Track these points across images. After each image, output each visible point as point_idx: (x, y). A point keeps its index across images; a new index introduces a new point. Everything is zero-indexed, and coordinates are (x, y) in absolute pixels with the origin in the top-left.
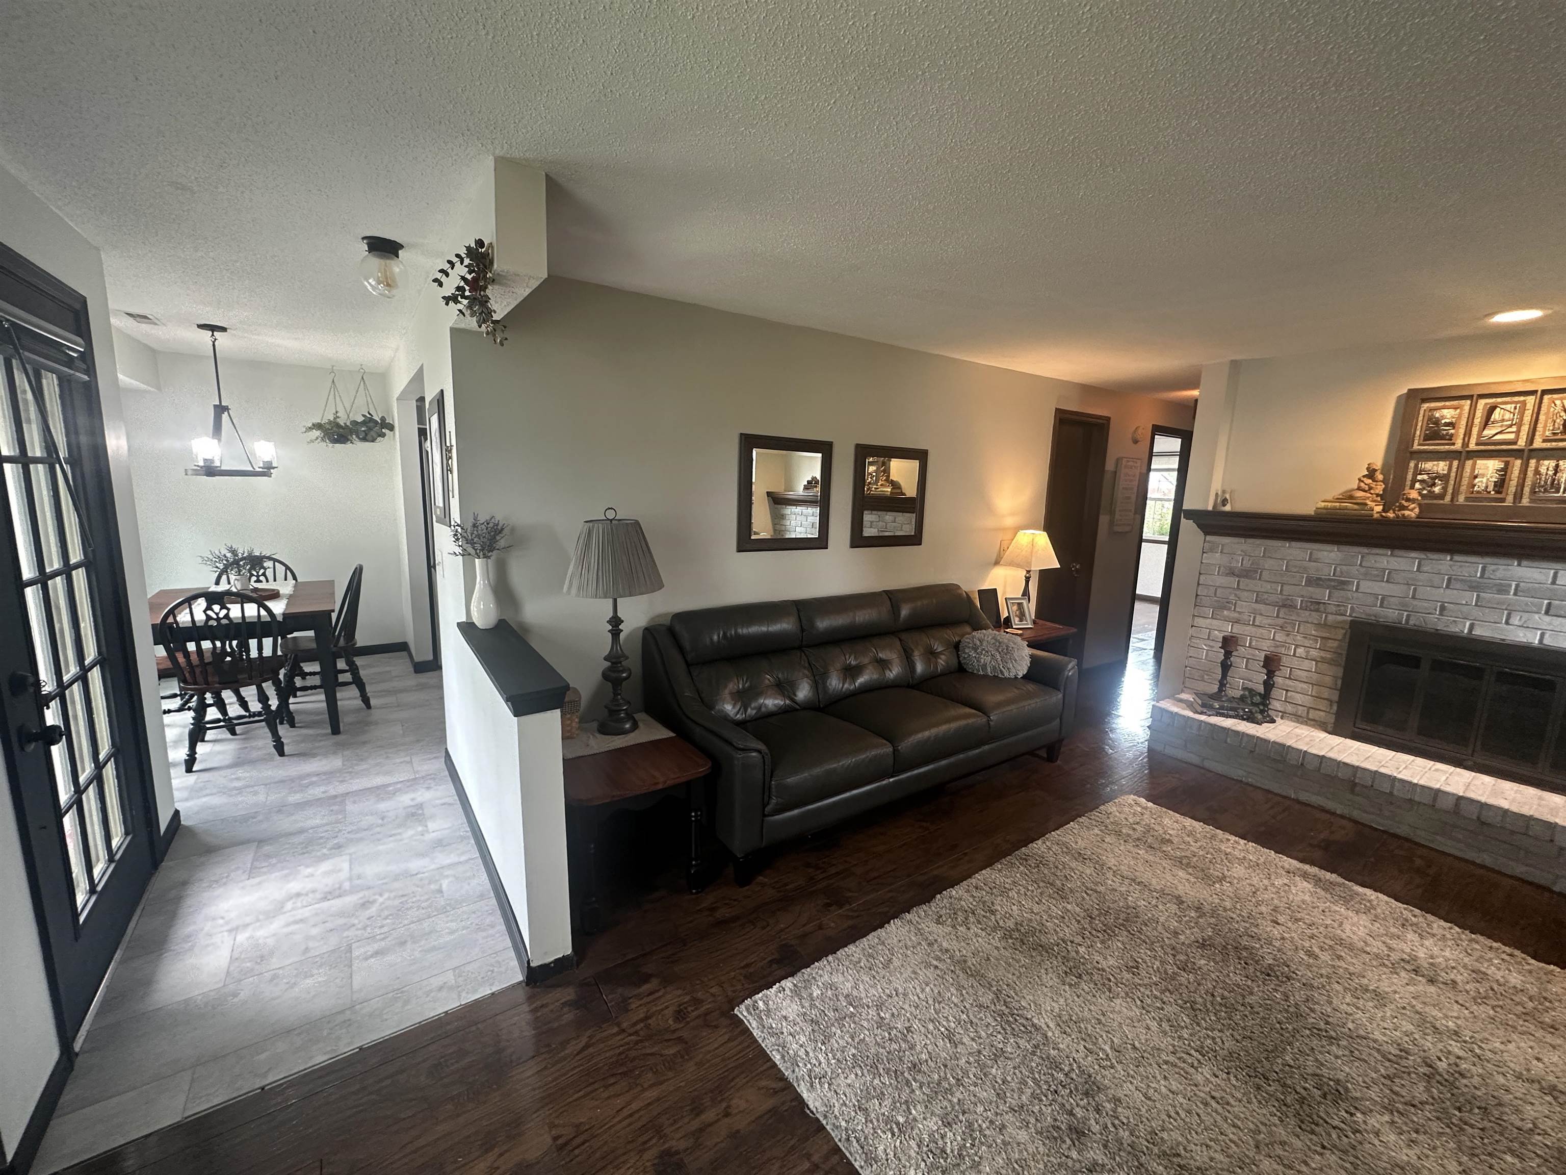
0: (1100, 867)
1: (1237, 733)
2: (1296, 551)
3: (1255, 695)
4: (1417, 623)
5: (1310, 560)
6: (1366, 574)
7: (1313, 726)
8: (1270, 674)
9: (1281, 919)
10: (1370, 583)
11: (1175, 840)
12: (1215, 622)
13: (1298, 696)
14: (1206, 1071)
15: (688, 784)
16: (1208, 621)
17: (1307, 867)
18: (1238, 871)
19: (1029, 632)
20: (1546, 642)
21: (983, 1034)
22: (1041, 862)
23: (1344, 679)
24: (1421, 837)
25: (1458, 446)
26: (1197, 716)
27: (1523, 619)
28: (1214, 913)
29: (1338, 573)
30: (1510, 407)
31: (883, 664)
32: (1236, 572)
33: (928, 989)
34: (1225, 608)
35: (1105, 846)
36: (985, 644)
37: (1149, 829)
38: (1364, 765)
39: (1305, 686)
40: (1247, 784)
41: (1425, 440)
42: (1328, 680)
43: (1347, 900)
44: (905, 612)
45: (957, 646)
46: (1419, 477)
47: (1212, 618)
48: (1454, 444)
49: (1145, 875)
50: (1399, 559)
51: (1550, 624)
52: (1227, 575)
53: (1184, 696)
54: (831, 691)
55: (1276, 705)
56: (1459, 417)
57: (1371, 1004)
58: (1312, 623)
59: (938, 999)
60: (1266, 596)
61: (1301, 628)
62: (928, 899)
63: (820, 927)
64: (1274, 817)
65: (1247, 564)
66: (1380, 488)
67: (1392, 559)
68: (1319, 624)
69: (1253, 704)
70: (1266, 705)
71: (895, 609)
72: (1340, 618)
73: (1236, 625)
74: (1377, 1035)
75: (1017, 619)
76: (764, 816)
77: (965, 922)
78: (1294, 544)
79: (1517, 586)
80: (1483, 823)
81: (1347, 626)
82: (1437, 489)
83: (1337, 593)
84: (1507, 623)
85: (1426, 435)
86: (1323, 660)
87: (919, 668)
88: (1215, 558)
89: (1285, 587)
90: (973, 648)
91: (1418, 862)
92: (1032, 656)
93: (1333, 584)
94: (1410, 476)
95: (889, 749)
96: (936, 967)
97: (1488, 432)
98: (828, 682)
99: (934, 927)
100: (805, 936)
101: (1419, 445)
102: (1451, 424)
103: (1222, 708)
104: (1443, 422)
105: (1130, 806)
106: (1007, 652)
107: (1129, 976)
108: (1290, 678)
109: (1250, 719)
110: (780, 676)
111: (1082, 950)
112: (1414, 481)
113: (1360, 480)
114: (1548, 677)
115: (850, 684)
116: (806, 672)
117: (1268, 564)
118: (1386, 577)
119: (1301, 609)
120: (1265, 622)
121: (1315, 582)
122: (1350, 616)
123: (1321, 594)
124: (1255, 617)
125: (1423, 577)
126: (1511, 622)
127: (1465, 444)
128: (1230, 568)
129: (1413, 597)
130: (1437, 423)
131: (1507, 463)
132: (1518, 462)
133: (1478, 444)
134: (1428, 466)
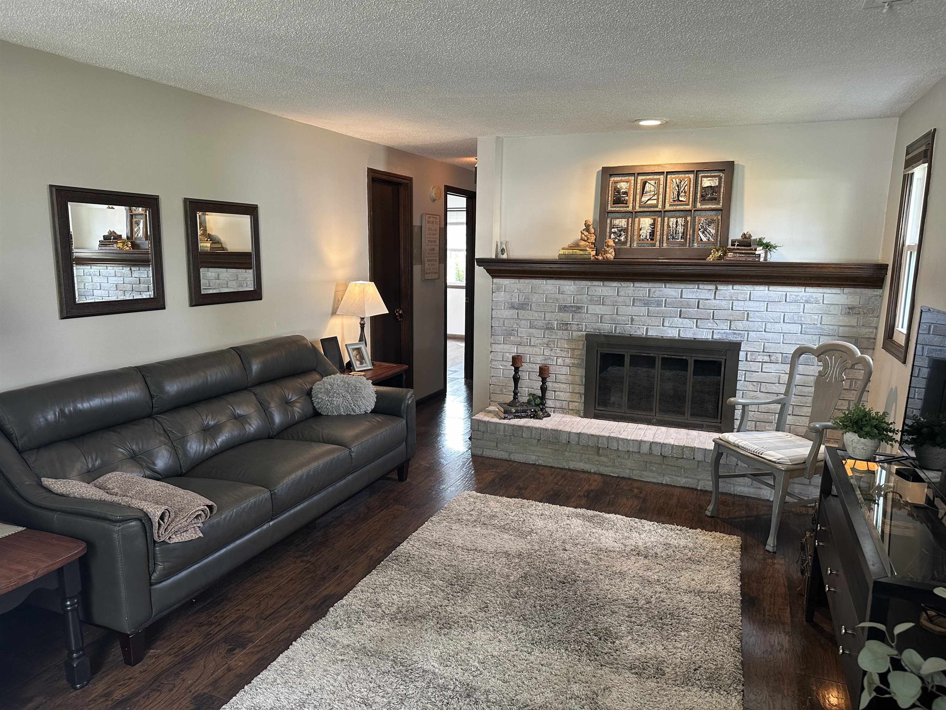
0: (452, 548)
1: (528, 428)
2: (549, 286)
3: (536, 398)
4: (621, 332)
5: (559, 293)
6: (591, 301)
7: (572, 414)
8: (544, 381)
9: (568, 547)
10: (594, 307)
11: (499, 515)
12: (506, 346)
13: (562, 394)
14: (536, 653)
15: (60, 571)
16: (501, 346)
17: (579, 510)
18: (540, 523)
19: (369, 372)
20: (681, 335)
21: (390, 690)
22: (409, 558)
23: (586, 377)
24: (636, 475)
25: (630, 209)
26: (502, 421)
27: (670, 322)
28: (529, 555)
29: (575, 302)
30: (652, 182)
31: (240, 419)
32: (516, 306)
33: (340, 678)
34: (511, 335)
35: (452, 532)
36: (335, 386)
37: (481, 512)
38: (602, 434)
39: (564, 386)
40: (539, 465)
41: (614, 204)
42: (578, 379)
43: (601, 524)
44: (255, 367)
45: (309, 393)
46: (613, 230)
47: (504, 343)
48: (628, 207)
49: (482, 544)
50: (609, 288)
51: (682, 324)
52: (510, 308)
53: (491, 408)
54: (192, 455)
55: (549, 403)
56: (629, 189)
57: (618, 580)
58: (564, 339)
59: (350, 681)
60: (536, 323)
61: (559, 344)
62: (324, 614)
63: (229, 670)
64: (557, 484)
65: (522, 299)
66: (593, 238)
67: (604, 289)
68: (569, 339)
69: (538, 405)
70: (543, 404)
71: (245, 365)
72: (580, 333)
73: (519, 347)
74: (623, 596)
75: (358, 363)
76: (151, 584)
77: (359, 621)
78: (549, 281)
79: (666, 300)
80: (664, 457)
81: (584, 339)
82: (622, 238)
83: (577, 316)
84: (663, 326)
85: (614, 200)
86: (573, 365)
87: (277, 419)
88: (501, 296)
89: (547, 315)
90: (325, 393)
91: (636, 491)
92: (377, 392)
93: (573, 309)
94: (608, 230)
95: (267, 494)
96: (342, 660)
97: (644, 199)
98: (188, 445)
99: (333, 633)
100: (216, 681)
101: (612, 207)
102: (626, 193)
103: (517, 412)
104: (622, 191)
105: (466, 499)
106: (355, 391)
107: (482, 614)
108: (556, 382)
109: (535, 416)
110: (134, 447)
111: (449, 609)
112: (611, 233)
113: (582, 233)
114: (684, 358)
115: (211, 445)
116: (162, 439)
117: (535, 298)
118: (601, 301)
119: (557, 329)
120: (537, 342)
121: (563, 309)
122: (585, 331)
123: (567, 317)
124: (530, 339)
125: (620, 299)
126: (665, 324)
127: (634, 207)
128: (512, 303)
129: (617, 314)
130: (619, 192)
131: (654, 220)
132: (659, 219)
133: (640, 207)
134: (617, 222)
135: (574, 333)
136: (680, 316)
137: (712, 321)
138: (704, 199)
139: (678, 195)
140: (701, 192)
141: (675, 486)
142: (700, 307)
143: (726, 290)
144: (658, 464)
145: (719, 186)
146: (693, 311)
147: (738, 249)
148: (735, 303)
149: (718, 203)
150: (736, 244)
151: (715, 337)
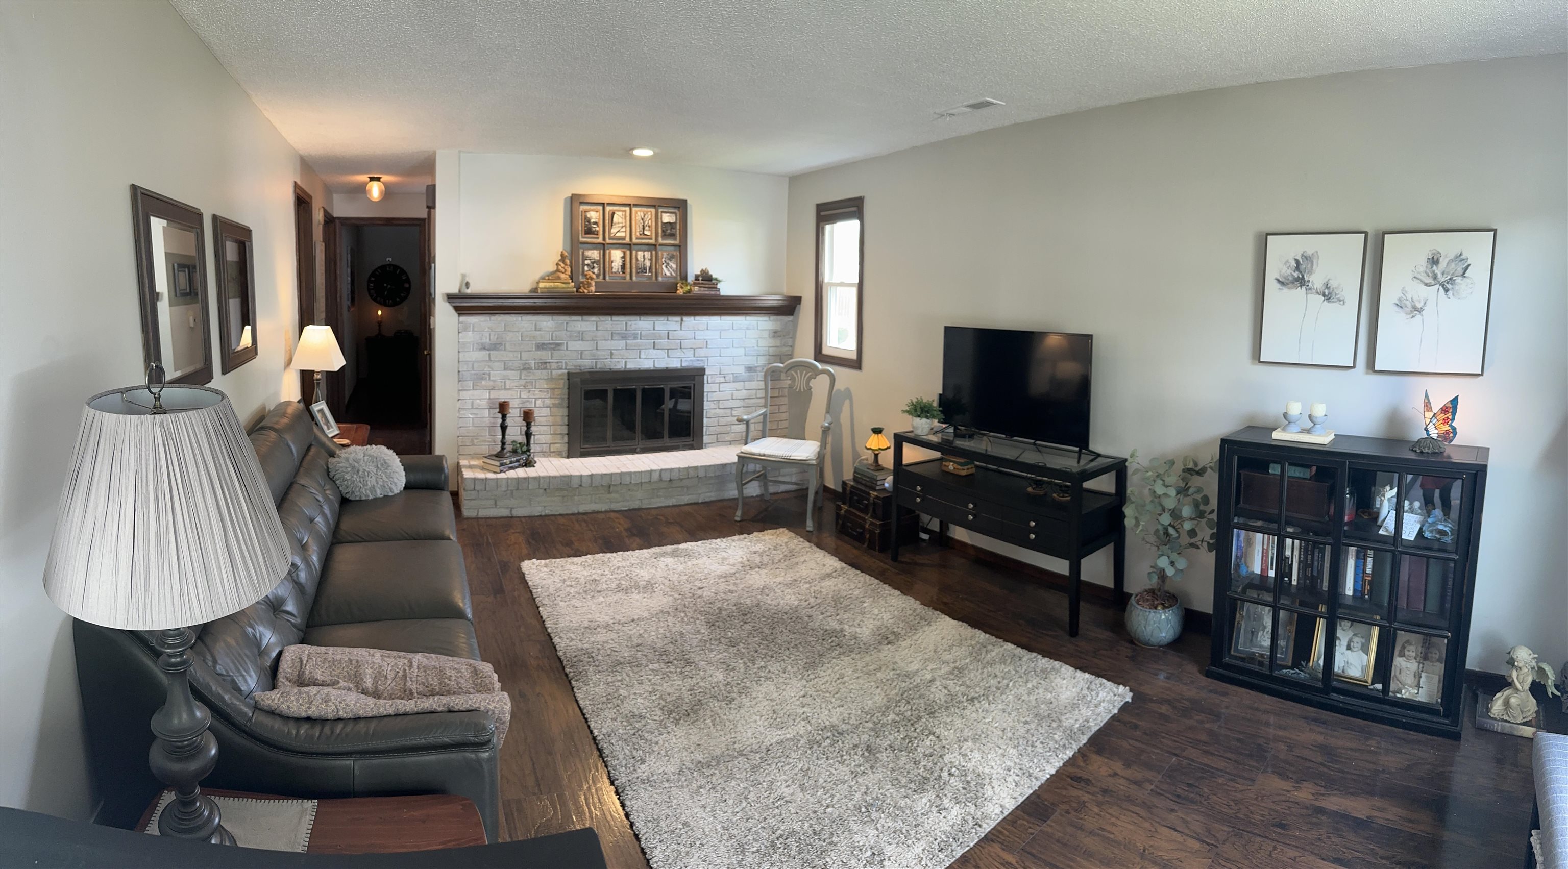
2: (525, 322)
3: (523, 445)
4: (600, 367)
5: (536, 330)
6: (570, 336)
7: (556, 457)
8: (528, 426)
10: (574, 343)
12: (476, 392)
13: (544, 437)
16: (470, 393)
20: (656, 366)
23: (569, 416)
25: (600, 240)
27: (646, 354)
29: (554, 338)
30: (620, 213)
32: (487, 347)
34: (482, 379)
39: (545, 428)
41: (585, 234)
42: (559, 420)
46: (586, 262)
47: (473, 389)
48: (598, 238)
50: (588, 323)
51: (656, 355)
52: (480, 350)
53: (464, 463)
55: (534, 449)
58: (544, 379)
60: (511, 364)
61: (537, 384)
65: (494, 338)
66: (569, 270)
67: (583, 324)
68: (548, 379)
69: (526, 452)
70: (529, 452)
72: (560, 372)
73: (492, 392)
78: (524, 317)
79: (641, 333)
80: (669, 481)
81: (566, 377)
82: (596, 270)
83: (556, 353)
84: (639, 357)
85: (585, 230)
86: (555, 406)
88: (469, 337)
89: (523, 353)
93: (552, 346)
97: (614, 230)
101: (583, 237)
102: (595, 223)
108: (537, 426)
109: (527, 465)
113: (558, 264)
114: (660, 388)
117: (509, 337)
118: (581, 336)
119: (535, 369)
120: (512, 385)
121: (541, 347)
122: (566, 369)
123: (545, 355)
124: (505, 382)
125: (599, 333)
126: (642, 356)
127: (604, 239)
128: (482, 344)
129: (597, 349)
130: (589, 221)
131: (624, 253)
132: (628, 252)
133: (610, 239)
134: (589, 253)
135: (554, 372)
136: (654, 348)
137: (680, 350)
138: (665, 236)
139: (644, 229)
140: (662, 227)
141: (680, 505)
142: (670, 337)
143: (689, 321)
144: (665, 488)
145: (675, 223)
146: (664, 342)
147: (702, 284)
148: (697, 333)
149: (675, 239)
150: (700, 278)
151: (683, 365)
